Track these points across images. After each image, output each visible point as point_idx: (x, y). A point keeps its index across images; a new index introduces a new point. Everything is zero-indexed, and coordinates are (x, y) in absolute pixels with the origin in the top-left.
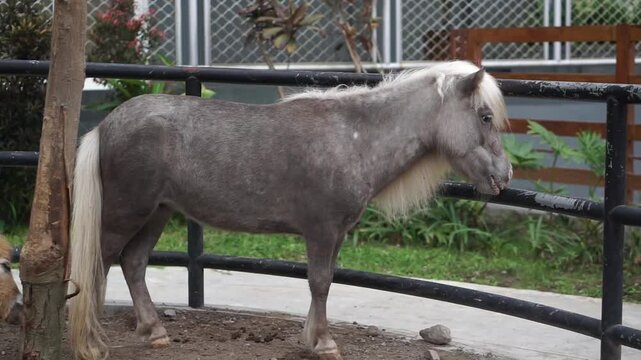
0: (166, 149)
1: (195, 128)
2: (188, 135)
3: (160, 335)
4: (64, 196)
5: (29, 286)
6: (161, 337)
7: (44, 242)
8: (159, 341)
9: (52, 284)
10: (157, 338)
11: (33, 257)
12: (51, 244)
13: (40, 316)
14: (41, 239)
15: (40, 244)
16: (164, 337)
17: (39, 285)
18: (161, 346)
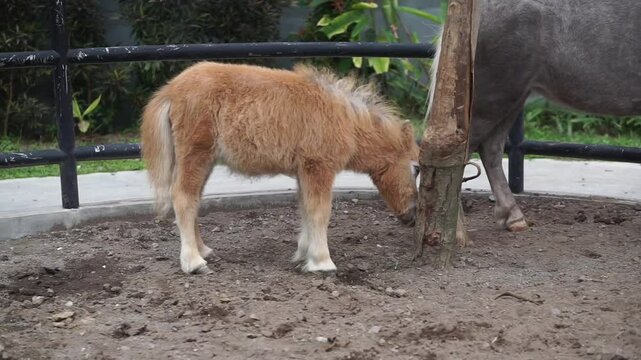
0: (543, 34)
1: (573, 11)
2: (567, 19)
3: (518, 218)
4: (468, 81)
5: (432, 170)
6: (518, 221)
7: (450, 126)
8: (517, 224)
9: (455, 167)
10: (515, 222)
11: (439, 142)
12: (456, 128)
13: (442, 199)
14: (447, 123)
15: (445, 128)
16: (522, 220)
17: (444, 168)
18: (520, 229)
